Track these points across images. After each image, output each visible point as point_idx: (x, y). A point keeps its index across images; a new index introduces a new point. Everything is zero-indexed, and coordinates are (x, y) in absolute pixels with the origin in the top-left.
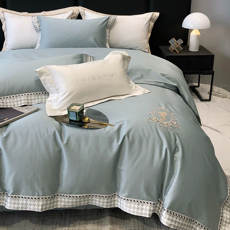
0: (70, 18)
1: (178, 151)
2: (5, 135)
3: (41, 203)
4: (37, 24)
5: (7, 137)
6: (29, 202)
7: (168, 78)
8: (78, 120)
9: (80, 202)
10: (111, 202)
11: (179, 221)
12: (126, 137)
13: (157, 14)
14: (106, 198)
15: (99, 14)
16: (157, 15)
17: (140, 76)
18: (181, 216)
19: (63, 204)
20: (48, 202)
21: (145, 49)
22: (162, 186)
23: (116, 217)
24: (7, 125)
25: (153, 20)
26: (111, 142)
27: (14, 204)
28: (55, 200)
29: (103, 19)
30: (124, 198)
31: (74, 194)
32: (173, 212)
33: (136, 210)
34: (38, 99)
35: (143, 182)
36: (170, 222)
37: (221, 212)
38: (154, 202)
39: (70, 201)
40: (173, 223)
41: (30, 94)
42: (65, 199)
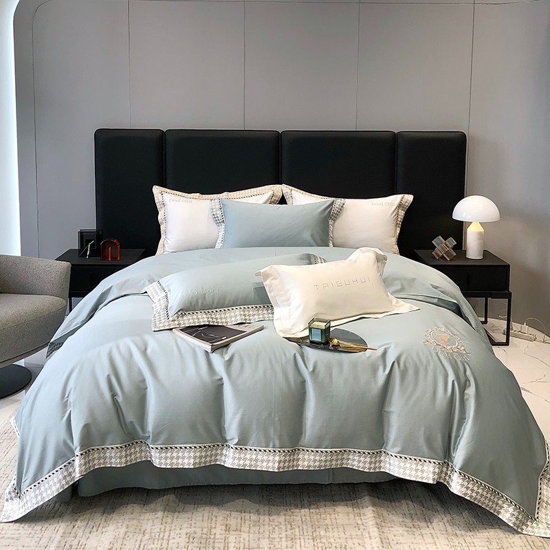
0: (269, 202)
1: (470, 385)
2: (227, 357)
3: (277, 458)
4: (219, 212)
5: (231, 360)
6: (260, 457)
7: (443, 292)
8: (323, 342)
9: (331, 461)
10: (375, 463)
11: (477, 490)
12: (396, 363)
14: (369, 456)
15: (314, 197)
16: (409, 199)
17: (399, 287)
18: (479, 483)
19: (306, 463)
20: (287, 458)
22: (450, 437)
24: (227, 346)
25: (403, 207)
26: (374, 370)
27: (239, 459)
28: (296, 457)
29: (324, 204)
30: (395, 455)
31: (324, 447)
32: (467, 475)
33: (413, 473)
34: (259, 315)
35: (422, 429)
36: (464, 490)
38: (439, 461)
39: (317, 458)
40: (469, 492)
42: (309, 455)
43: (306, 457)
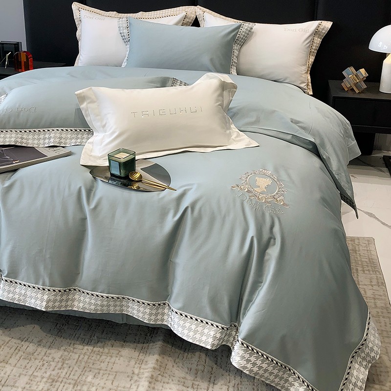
0: (181, 24)
1: (274, 244)
2: (7, 184)
3: (46, 297)
4: (125, 31)
5: (10, 188)
6: (28, 293)
7: (304, 128)
8: (122, 175)
9: (108, 306)
10: (156, 315)
11: (261, 364)
12: (189, 210)
13: (328, 25)
14: (149, 307)
15: (228, 20)
17: (254, 119)
18: (265, 357)
19: (81, 305)
20: (58, 298)
21: (300, 83)
23: (173, 345)
24: (15, 170)
25: (320, 35)
26: (163, 214)
27: (9, 292)
28: (70, 297)
29: (229, 28)
30: (176, 310)
31: (100, 291)
32: (251, 347)
33: (191, 334)
34: (77, 138)
35: (207, 289)
36: (243, 363)
37: (349, 365)
38: (223, 326)
39: (93, 301)
40: (249, 366)
41: (65, 130)
42: (85, 297)
43: (82, 298)
